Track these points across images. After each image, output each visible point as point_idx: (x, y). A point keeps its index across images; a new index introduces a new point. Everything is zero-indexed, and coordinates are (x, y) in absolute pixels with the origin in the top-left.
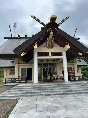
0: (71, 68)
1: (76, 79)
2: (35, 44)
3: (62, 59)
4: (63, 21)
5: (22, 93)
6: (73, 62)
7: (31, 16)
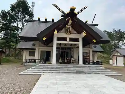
0: (87, 53)
1: (91, 63)
2: (56, 30)
3: (79, 44)
4: (81, 11)
5: (43, 71)
6: (89, 48)
7: (53, 5)
